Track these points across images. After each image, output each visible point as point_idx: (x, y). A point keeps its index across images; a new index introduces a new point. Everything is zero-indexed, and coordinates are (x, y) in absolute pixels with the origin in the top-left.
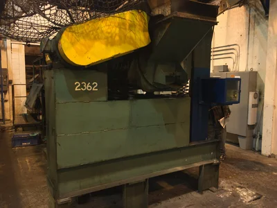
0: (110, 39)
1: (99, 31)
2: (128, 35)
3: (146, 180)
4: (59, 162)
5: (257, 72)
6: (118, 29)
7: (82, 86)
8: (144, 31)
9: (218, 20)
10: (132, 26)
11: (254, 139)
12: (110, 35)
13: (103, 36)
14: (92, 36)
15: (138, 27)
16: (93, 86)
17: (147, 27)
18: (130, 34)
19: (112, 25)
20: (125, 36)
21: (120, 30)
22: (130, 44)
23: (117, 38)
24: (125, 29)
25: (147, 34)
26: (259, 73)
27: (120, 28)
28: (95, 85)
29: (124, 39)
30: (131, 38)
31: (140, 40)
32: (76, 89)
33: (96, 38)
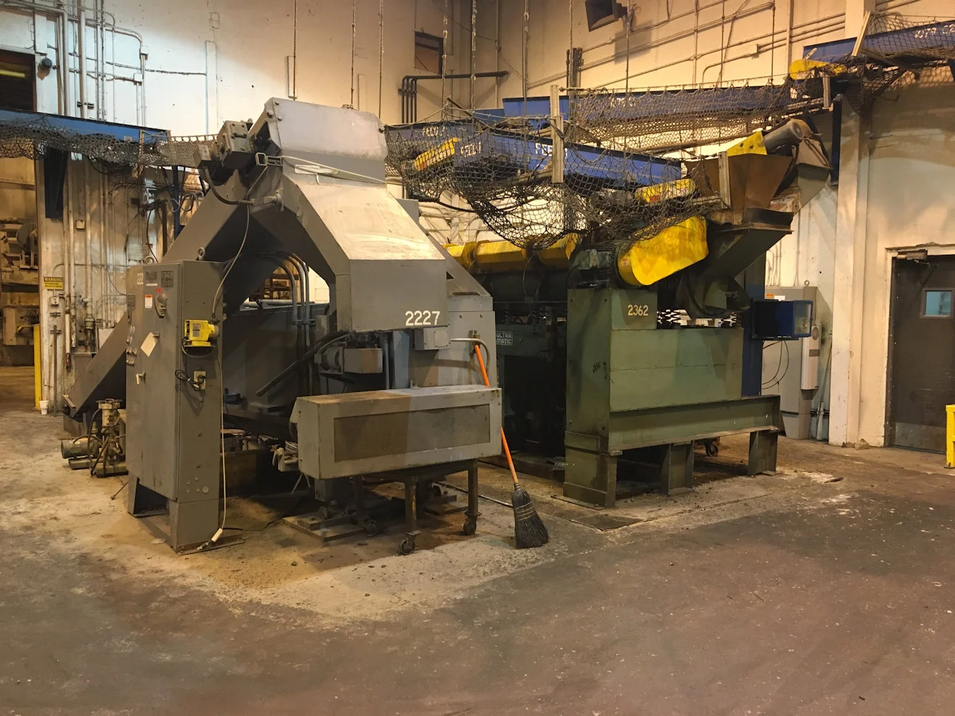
0: (671, 252)
1: (662, 244)
2: (688, 246)
3: (692, 441)
4: (612, 404)
5: (816, 288)
6: (678, 241)
7: (634, 311)
8: (702, 240)
9: (792, 229)
10: (692, 235)
11: (814, 419)
12: (670, 249)
13: (666, 250)
14: (656, 251)
15: (697, 236)
16: (644, 310)
17: (705, 236)
18: (689, 245)
19: (674, 235)
20: (685, 248)
21: (680, 242)
22: (688, 257)
23: (677, 251)
24: (685, 239)
25: (705, 244)
26: (819, 289)
27: (680, 239)
28: (646, 308)
29: (684, 252)
30: (690, 250)
31: (699, 252)
32: (629, 314)
33: (659, 253)
